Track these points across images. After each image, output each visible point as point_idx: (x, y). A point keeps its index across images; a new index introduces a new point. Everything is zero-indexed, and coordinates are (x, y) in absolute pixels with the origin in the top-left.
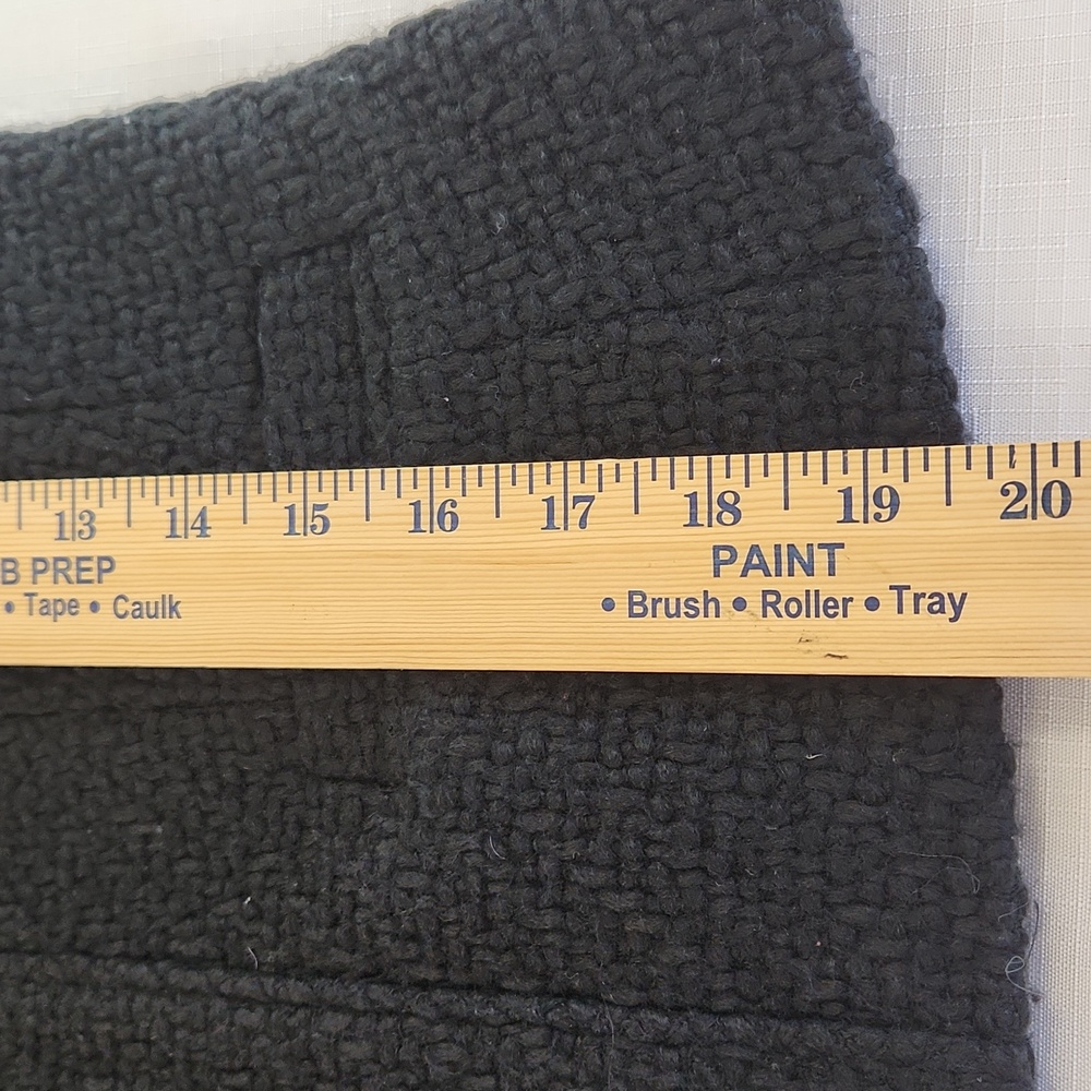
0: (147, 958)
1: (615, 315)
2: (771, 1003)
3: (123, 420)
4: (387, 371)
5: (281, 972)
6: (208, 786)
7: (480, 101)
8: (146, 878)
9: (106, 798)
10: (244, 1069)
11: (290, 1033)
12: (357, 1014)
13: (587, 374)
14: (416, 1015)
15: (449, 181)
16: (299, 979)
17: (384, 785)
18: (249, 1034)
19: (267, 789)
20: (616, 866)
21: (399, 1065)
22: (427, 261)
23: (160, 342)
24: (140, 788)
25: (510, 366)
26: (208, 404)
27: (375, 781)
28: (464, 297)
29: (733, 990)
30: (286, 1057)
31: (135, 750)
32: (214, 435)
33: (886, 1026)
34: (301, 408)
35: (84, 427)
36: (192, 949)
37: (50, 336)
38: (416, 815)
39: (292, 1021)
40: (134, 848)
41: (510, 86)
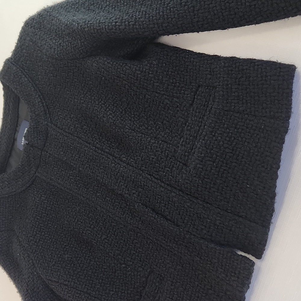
0: (150, 175)
1: (247, 114)
2: (236, 213)
3: (172, 100)
4: (212, 108)
5: (168, 185)
6: (163, 155)
7: (239, 76)
8: (151, 164)
9: (149, 150)
10: (160, 195)
11: (167, 193)
12: (177, 194)
13: (240, 120)
14: (185, 197)
15: (231, 85)
16: (170, 187)
17: (186, 166)
18: (162, 191)
19: (170, 158)
20: (218, 189)
21: (181, 203)
22: (223, 95)
23: (181, 90)
24: (154, 151)
25: (230, 115)
26: (185, 102)
27: (185, 165)
28: (227, 103)
29: (231, 210)
30: (166, 196)
31: (156, 145)
32: (184, 107)
33: (250, 221)
34: (197, 108)
35: (166, 99)
36: (156, 177)
37: (165, 83)
38: (190, 172)
39: (168, 192)
40: (151, 159)
41: (244, 76)
